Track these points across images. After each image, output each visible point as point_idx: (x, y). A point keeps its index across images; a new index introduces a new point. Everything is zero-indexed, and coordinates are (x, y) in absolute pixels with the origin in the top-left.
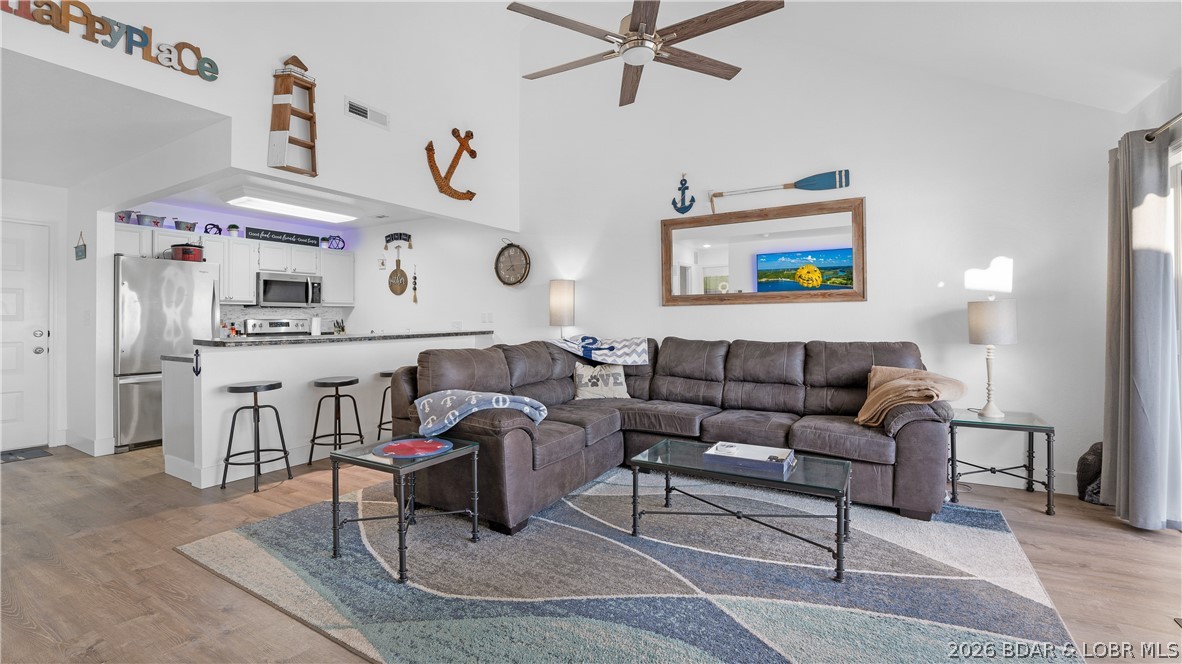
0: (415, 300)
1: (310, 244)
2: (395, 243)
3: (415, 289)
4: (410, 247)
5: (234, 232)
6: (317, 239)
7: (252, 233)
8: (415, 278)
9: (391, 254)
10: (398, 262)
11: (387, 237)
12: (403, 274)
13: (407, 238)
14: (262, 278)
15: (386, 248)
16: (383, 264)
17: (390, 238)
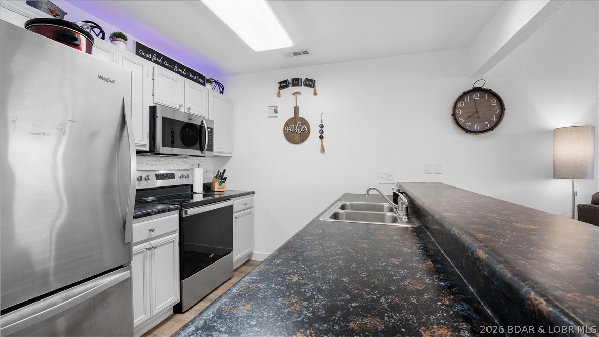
0: (323, 150)
1: (198, 82)
2: (291, 89)
3: (322, 138)
4: (315, 94)
5: (120, 43)
6: (203, 77)
7: (142, 50)
8: (322, 126)
9: (287, 102)
10: (296, 110)
11: (281, 83)
12: (304, 122)
13: (310, 83)
14: (159, 114)
15: (279, 95)
16: (276, 111)
17: (284, 85)
